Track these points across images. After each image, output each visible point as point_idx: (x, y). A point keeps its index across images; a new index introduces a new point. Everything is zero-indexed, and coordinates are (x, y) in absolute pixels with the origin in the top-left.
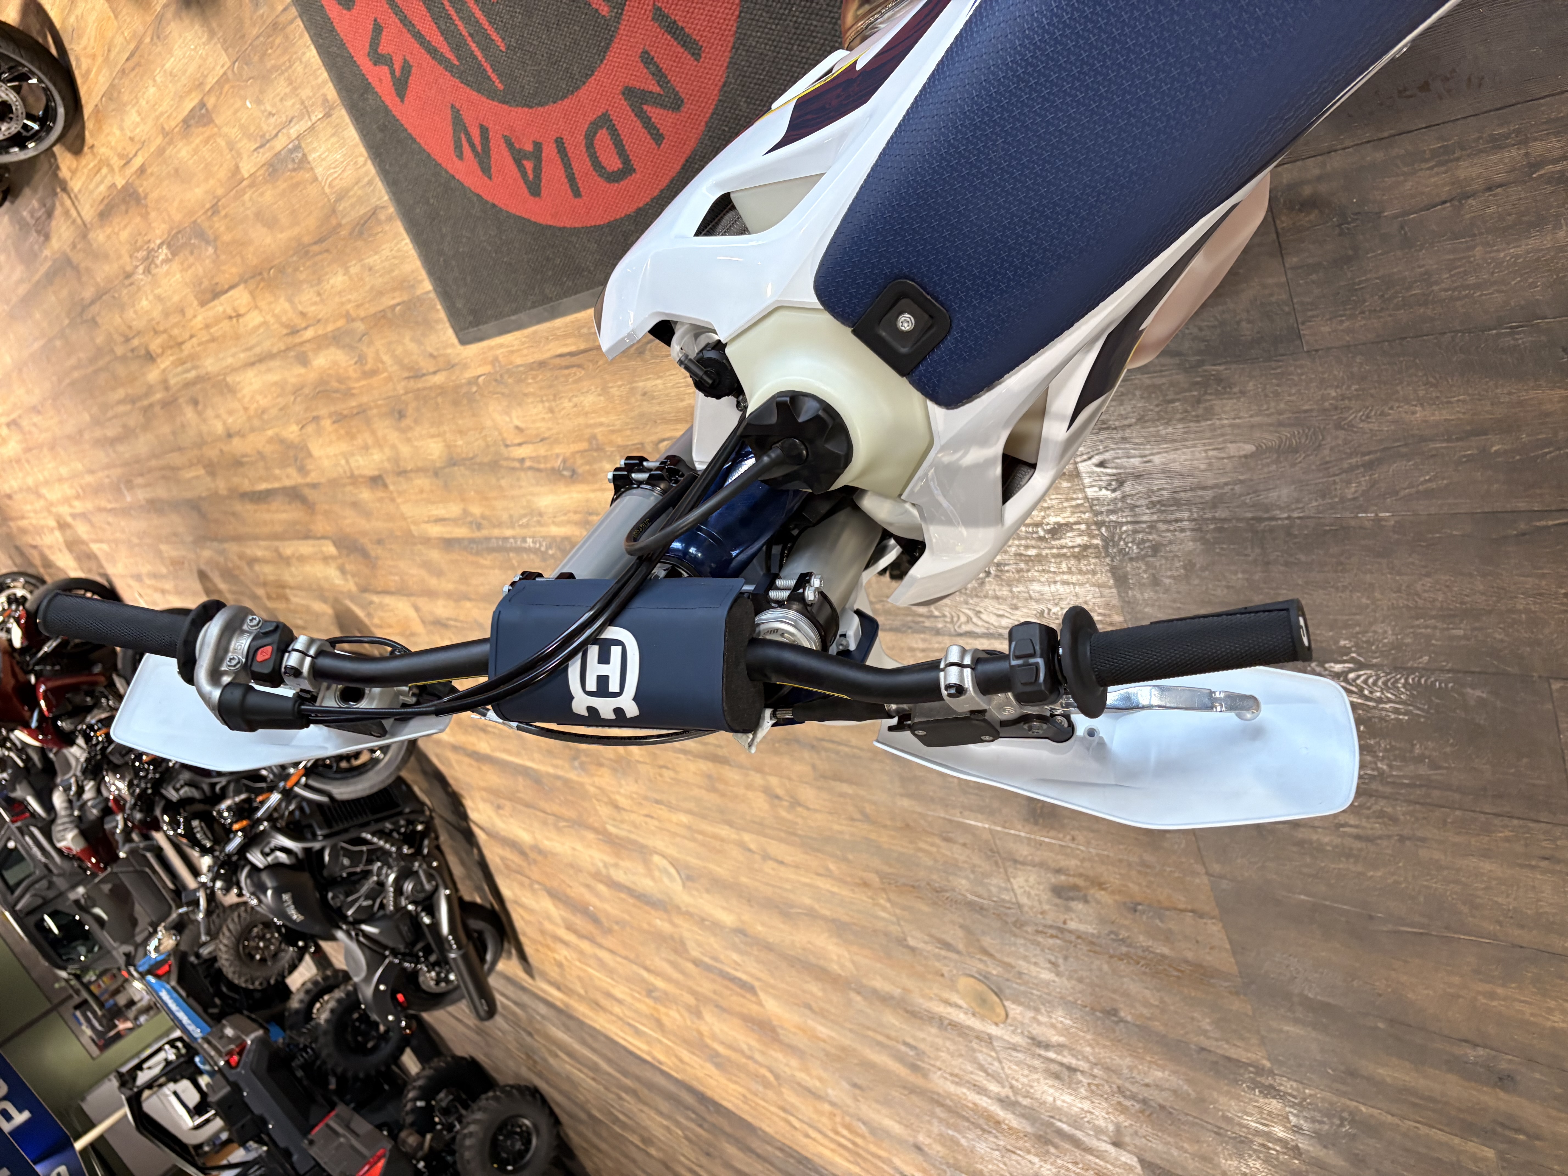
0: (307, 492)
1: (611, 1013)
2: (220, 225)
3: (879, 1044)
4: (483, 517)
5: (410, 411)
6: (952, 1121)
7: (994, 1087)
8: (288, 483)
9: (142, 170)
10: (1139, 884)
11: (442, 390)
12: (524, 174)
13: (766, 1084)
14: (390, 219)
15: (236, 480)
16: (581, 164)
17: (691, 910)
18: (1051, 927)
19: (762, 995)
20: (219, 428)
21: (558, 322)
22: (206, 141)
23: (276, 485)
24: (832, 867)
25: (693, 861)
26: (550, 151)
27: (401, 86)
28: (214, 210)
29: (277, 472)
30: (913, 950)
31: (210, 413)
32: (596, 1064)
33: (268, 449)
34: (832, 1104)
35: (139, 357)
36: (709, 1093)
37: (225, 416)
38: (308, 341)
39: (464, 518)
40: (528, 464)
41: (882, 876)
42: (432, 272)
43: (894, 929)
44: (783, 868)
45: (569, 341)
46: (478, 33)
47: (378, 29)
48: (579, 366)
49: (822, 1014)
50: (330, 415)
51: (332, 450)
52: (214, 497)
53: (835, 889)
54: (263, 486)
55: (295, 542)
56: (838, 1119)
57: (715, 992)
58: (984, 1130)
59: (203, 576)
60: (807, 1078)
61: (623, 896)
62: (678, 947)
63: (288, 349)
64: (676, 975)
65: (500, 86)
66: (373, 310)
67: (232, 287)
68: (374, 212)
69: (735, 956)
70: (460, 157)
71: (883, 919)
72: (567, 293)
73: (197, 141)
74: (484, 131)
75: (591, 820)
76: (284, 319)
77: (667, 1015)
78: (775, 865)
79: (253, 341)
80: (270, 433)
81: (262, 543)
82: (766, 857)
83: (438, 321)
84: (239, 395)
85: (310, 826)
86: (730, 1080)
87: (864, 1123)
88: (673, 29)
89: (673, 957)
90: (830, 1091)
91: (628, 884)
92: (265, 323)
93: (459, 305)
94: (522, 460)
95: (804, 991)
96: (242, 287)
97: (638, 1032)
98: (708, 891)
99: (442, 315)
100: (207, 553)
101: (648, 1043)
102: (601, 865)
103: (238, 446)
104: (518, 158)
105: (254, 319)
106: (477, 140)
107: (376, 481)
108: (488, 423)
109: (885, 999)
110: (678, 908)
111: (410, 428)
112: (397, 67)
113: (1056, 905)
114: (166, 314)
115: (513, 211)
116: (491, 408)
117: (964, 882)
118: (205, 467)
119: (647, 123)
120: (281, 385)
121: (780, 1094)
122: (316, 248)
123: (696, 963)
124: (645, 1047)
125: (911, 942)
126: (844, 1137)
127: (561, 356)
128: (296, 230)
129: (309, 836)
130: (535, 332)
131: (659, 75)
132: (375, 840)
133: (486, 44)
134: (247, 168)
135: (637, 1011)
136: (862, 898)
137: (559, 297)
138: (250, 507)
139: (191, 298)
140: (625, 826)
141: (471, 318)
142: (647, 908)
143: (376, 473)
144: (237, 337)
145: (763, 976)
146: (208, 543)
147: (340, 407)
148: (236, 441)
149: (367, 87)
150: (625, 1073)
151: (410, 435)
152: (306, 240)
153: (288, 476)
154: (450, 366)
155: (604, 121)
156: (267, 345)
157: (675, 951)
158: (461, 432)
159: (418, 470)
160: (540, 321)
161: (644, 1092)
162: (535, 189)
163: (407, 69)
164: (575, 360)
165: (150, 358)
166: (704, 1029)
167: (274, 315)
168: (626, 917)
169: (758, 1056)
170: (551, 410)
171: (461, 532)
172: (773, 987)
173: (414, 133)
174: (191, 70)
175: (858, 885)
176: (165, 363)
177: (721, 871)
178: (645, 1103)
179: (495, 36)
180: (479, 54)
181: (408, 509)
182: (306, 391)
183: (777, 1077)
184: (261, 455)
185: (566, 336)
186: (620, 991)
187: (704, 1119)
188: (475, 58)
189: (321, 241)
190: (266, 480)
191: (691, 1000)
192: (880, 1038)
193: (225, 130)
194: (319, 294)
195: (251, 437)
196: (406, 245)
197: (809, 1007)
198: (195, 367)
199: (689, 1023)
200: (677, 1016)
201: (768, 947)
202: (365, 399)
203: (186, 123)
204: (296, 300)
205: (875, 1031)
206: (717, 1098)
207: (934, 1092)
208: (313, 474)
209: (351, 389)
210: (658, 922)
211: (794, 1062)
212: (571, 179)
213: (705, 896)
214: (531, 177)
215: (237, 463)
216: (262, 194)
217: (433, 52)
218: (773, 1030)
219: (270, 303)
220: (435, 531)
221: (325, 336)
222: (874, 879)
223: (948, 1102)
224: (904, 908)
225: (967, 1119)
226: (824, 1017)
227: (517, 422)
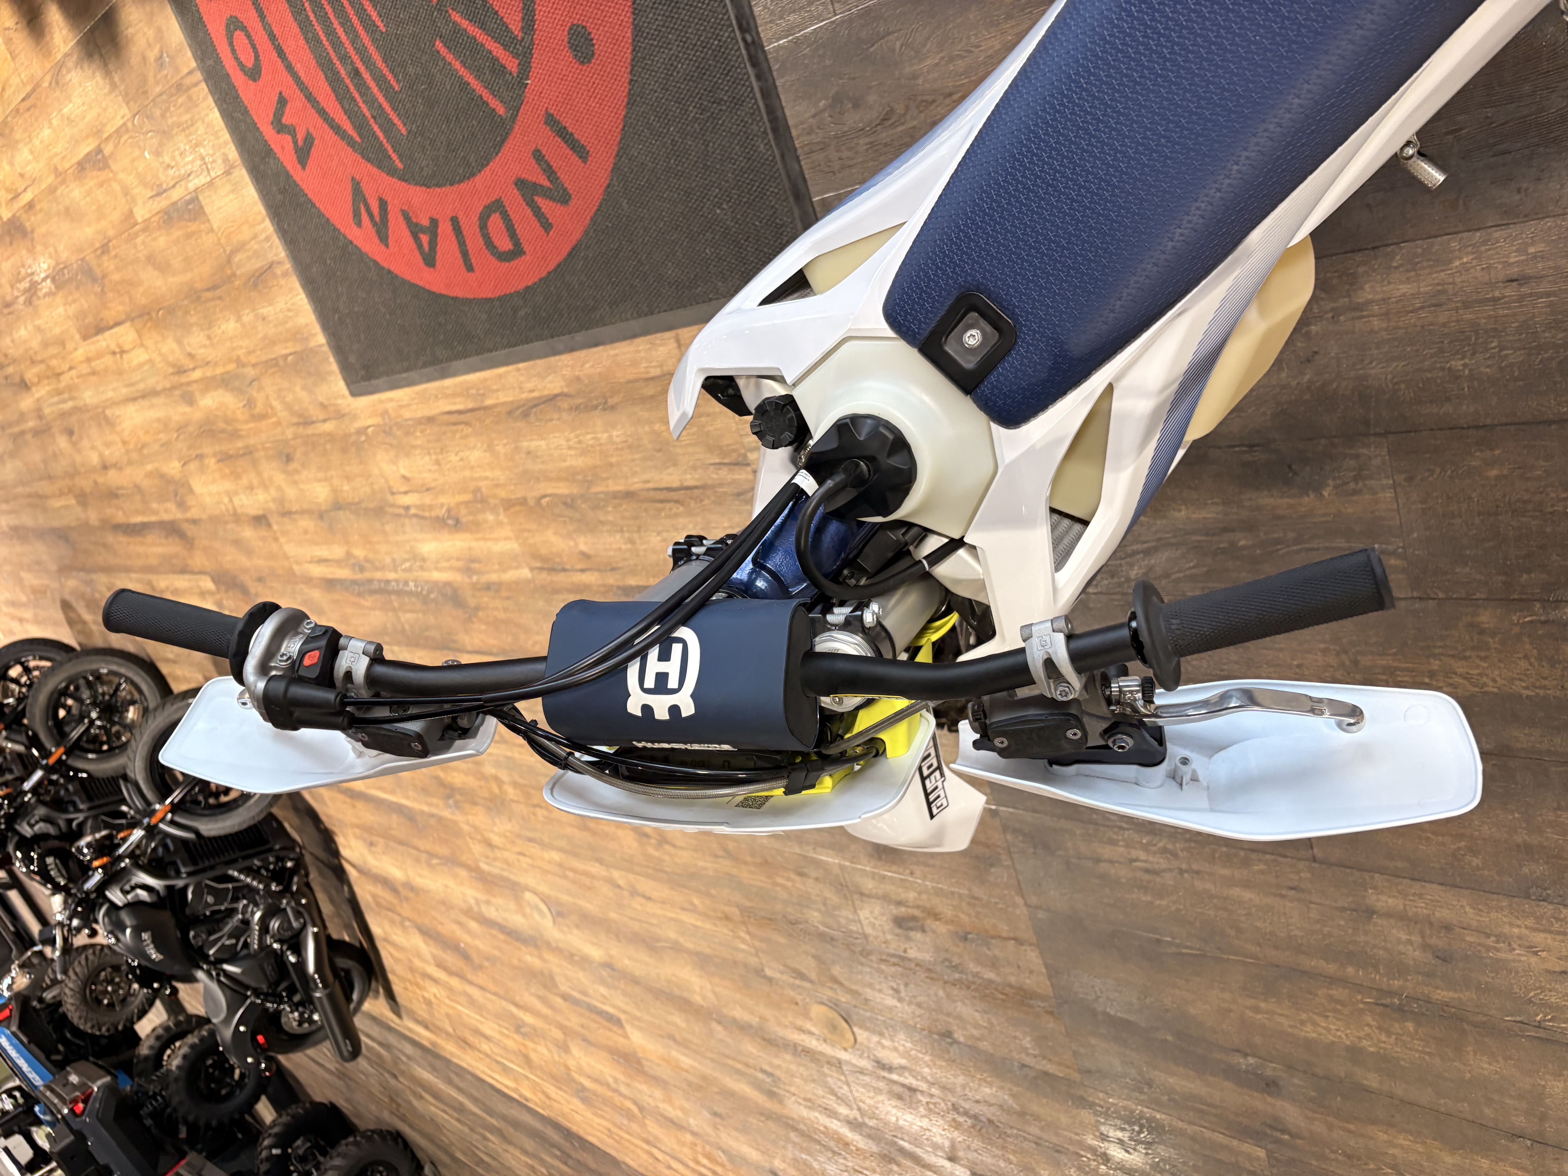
0: (186, 526)
1: (479, 1051)
2: (108, 264)
3: (738, 1072)
4: (367, 560)
5: (298, 455)
6: (805, 1145)
7: (843, 1110)
8: (166, 517)
9: (30, 205)
10: (969, 915)
11: (331, 437)
12: (420, 246)
13: (630, 1116)
14: (285, 274)
15: (109, 511)
16: (475, 242)
17: (561, 945)
18: (893, 955)
19: (628, 1028)
20: (94, 459)
21: (448, 382)
22: (101, 185)
23: (153, 519)
24: (696, 901)
25: (565, 898)
26: (445, 229)
27: (303, 154)
28: (105, 249)
29: (155, 506)
30: (770, 980)
31: (85, 443)
32: (461, 1104)
33: (146, 483)
34: (694, 1134)
35: (13, 385)
36: (574, 1129)
37: (101, 448)
38: (196, 381)
39: (347, 560)
40: (413, 511)
41: (743, 910)
42: (326, 326)
43: (753, 961)
44: (650, 904)
45: (458, 400)
46: (380, 115)
47: (282, 102)
48: (467, 424)
49: (684, 1044)
50: (215, 455)
51: (214, 488)
52: (85, 527)
53: (699, 924)
54: (138, 519)
55: (171, 576)
56: (699, 1149)
57: (582, 1026)
58: (834, 1152)
59: (66, 606)
60: (670, 1109)
61: (494, 932)
62: (547, 981)
63: (173, 388)
64: (545, 1010)
65: (400, 165)
66: (264, 358)
67: (117, 324)
68: (271, 266)
69: (603, 990)
70: (359, 224)
71: (743, 951)
72: (457, 357)
73: (92, 183)
74: (383, 204)
75: (464, 858)
76: (171, 359)
77: (535, 1051)
78: (643, 901)
79: (136, 377)
80: (149, 467)
81: (134, 575)
82: (634, 893)
83: (330, 373)
84: (118, 429)
85: (174, 863)
86: (595, 1114)
87: (724, 1152)
88: (563, 133)
89: (542, 992)
90: (692, 1121)
91: (500, 920)
92: (150, 361)
93: (352, 359)
94: (407, 508)
95: (668, 1023)
96: (128, 325)
97: (506, 1070)
98: (577, 926)
99: (334, 367)
100: (72, 583)
101: (516, 1080)
102: (472, 902)
103: (113, 478)
104: (415, 231)
105: (139, 356)
106: (375, 210)
107: (260, 520)
108: (375, 471)
109: (743, 1028)
110: (548, 944)
111: (297, 471)
112: (300, 137)
113: (897, 935)
114: (46, 345)
115: (407, 277)
116: (379, 457)
117: (816, 914)
118: (76, 497)
119: (538, 212)
120: (165, 423)
121: (643, 1126)
122: (209, 295)
123: (565, 997)
124: (511, 1084)
125: (768, 972)
126: (704, 1166)
127: (450, 413)
128: (188, 276)
129: (173, 873)
130: (425, 390)
131: (550, 172)
132: (242, 877)
133: (388, 127)
134: (141, 213)
135: (505, 1048)
136: (723, 931)
137: (449, 359)
138: (123, 539)
139: (73, 331)
140: (498, 864)
141: (363, 373)
142: (518, 944)
143: (260, 512)
144: (120, 373)
145: (628, 1008)
146: (74, 573)
147: (226, 447)
148: (112, 474)
149: (269, 152)
150: (490, 1112)
151: (296, 477)
152: (198, 286)
153: (166, 511)
154: (340, 415)
155: (497, 206)
156: (151, 382)
157: (545, 987)
158: (348, 478)
159: (303, 512)
160: (430, 379)
161: (510, 1131)
162: (430, 260)
163: (309, 140)
164: (462, 417)
165: (24, 386)
166: (571, 1063)
167: (160, 354)
168: (497, 953)
169: (623, 1089)
170: (438, 463)
171: (343, 573)
172: (639, 1019)
173: (315, 200)
174: (89, 117)
175: (720, 919)
176: (40, 392)
177: (590, 906)
178: (510, 1143)
179: (396, 120)
180: (381, 135)
181: (291, 549)
182: (191, 429)
183: (641, 1109)
184: (138, 488)
185: (455, 395)
186: (489, 1028)
187: (569, 1156)
188: (376, 138)
189: (214, 288)
190: (143, 513)
191: (558, 1035)
192: (739, 1066)
193: (121, 176)
194: (209, 338)
195: (129, 471)
196: (301, 299)
197: (672, 1037)
198: (72, 398)
199: (556, 1058)
200: (545, 1051)
201: (635, 981)
202: (252, 441)
203: (82, 166)
204: (185, 341)
205: (734, 1059)
206: (582, 1133)
207: (788, 1118)
208: (193, 510)
209: (237, 430)
210: (528, 958)
211: (658, 1094)
212: (465, 254)
213: (575, 931)
214: (426, 247)
215: (112, 495)
216: (155, 239)
217: (336, 129)
218: (639, 1062)
219: (156, 343)
220: (317, 571)
221: (214, 378)
222: (735, 912)
223: (802, 1126)
224: (762, 940)
225: (818, 1142)
226: (687, 1047)
227: (403, 471)
